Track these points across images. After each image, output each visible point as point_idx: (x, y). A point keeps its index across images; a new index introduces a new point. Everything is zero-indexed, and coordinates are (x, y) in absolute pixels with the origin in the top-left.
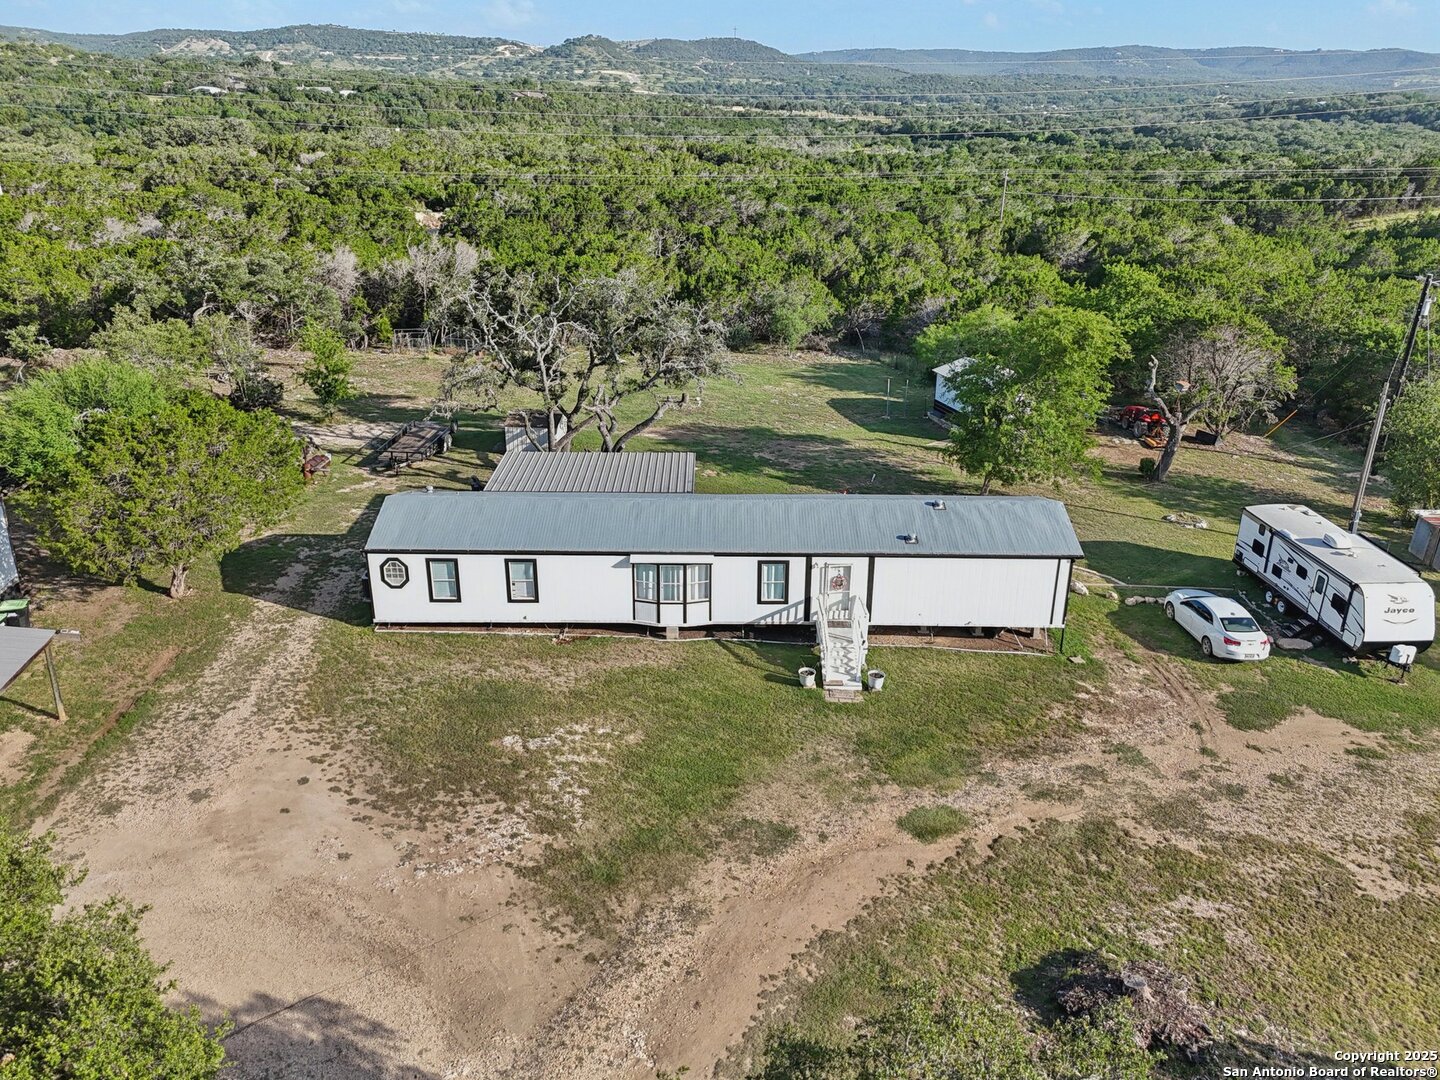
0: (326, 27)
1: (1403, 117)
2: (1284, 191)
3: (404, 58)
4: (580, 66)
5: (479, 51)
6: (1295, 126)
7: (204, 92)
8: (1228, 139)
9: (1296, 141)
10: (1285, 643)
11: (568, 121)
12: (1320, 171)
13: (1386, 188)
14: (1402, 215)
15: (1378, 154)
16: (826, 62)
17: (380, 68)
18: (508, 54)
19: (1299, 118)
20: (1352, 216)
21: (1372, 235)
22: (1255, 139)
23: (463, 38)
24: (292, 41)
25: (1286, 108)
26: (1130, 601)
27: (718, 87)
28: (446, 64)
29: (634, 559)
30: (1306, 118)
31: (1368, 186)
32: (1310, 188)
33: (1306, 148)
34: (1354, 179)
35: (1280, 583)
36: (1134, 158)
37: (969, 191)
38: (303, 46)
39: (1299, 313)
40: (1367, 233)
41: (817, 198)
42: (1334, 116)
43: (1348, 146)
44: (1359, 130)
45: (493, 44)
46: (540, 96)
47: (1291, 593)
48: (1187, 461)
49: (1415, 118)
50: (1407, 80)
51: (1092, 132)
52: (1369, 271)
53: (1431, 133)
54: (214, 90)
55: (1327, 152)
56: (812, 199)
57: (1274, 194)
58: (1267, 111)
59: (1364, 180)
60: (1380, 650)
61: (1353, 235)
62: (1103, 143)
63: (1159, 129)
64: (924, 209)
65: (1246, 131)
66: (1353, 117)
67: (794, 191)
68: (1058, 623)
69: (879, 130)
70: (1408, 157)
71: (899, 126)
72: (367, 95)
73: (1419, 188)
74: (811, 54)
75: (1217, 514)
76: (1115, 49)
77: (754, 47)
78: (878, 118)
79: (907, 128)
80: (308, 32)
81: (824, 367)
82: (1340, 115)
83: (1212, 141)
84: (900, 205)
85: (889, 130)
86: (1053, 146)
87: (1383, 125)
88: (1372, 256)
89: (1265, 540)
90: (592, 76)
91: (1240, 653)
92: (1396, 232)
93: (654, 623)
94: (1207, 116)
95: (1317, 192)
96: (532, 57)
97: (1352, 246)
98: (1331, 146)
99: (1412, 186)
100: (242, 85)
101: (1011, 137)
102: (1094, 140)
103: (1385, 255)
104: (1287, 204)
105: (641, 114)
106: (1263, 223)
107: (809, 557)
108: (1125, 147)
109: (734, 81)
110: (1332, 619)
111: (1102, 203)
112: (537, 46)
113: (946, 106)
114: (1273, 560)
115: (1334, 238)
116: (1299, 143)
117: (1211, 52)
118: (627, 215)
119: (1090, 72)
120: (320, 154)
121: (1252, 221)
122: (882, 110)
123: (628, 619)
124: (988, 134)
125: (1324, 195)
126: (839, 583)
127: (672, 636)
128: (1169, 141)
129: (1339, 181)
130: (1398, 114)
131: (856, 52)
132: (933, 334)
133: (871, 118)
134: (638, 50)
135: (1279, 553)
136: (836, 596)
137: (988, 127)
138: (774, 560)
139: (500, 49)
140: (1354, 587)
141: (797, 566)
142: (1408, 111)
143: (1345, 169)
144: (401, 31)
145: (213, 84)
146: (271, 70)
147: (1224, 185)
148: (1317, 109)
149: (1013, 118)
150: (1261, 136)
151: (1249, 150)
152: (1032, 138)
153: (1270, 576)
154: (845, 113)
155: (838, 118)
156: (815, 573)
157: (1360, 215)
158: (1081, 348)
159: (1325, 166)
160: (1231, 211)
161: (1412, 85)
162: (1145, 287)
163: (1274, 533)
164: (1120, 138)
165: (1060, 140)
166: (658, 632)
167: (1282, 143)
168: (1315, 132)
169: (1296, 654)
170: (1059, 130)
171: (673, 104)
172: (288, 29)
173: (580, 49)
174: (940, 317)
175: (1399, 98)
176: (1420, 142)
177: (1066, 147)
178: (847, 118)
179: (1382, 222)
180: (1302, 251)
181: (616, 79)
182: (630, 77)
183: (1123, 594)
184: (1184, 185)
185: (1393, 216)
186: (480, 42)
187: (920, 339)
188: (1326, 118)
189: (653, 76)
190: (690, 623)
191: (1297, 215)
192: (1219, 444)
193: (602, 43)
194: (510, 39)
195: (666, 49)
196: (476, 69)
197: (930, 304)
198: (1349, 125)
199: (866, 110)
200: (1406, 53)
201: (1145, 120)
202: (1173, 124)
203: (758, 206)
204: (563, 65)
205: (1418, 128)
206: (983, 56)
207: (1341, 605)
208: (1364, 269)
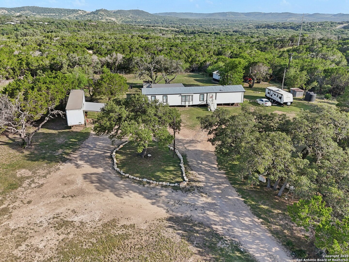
0: (33, 7)
1: (290, 28)
2: (266, 43)
3: (54, 14)
4: (100, 17)
5: (74, 12)
6: (267, 30)
7: (10, 24)
8: (253, 33)
9: (267, 33)
10: (273, 105)
11: (103, 30)
12: (273, 39)
13: (286, 42)
14: (289, 48)
15: (284, 35)
16: (160, 15)
17: (48, 17)
18: (81, 13)
19: (268, 28)
20: (280, 48)
21: (284, 51)
22: (259, 33)
23: (69, 9)
24: (24, 10)
25: (265, 26)
26: (251, 101)
27: (135, 22)
28: (66, 16)
29: (182, 95)
30: (269, 28)
31: (283, 42)
32: (271, 43)
33: (270, 35)
34: (280, 40)
35: (272, 97)
36: (234, 37)
37: (203, 44)
38: (27, 12)
39: (272, 62)
40: (283, 51)
41: (173, 46)
42: (275, 28)
43: (278, 34)
44: (280, 31)
45: (77, 11)
46: (95, 24)
47: (274, 98)
48: (256, 85)
49: (292, 28)
50: (291, 19)
51: (224, 32)
52: (283, 58)
53: (295, 31)
54: (12, 23)
55: (274, 36)
56: (171, 46)
57: (264, 44)
58: (261, 27)
59: (281, 41)
60: (286, 103)
61: (280, 52)
62: (227, 34)
63: (238, 31)
64: (195, 48)
65: (257, 31)
66: (279, 28)
67: (167, 45)
68: (242, 102)
69: (176, 32)
70: (290, 36)
71: (180, 31)
72: (52, 24)
73: (292, 42)
74: (156, 14)
75: (261, 92)
76: (227, 13)
77: (143, 12)
78: (175, 29)
79: (182, 31)
80: (28, 8)
81: (190, 75)
82: (276, 28)
83: (250, 34)
84: (190, 47)
85: (178, 32)
86: (216, 35)
87: (286, 30)
88: (284, 55)
89: (269, 92)
90: (104, 19)
91: (267, 105)
92: (288, 51)
93: (184, 105)
94: (248, 28)
95: (273, 43)
96: (88, 14)
97: (280, 54)
98: (275, 34)
99: (291, 42)
100: (19, 22)
101: (206, 33)
102: (225, 33)
103: (286, 55)
104: (267, 46)
105: (120, 28)
106: (263, 50)
107: (207, 93)
108: (231, 35)
109: (139, 20)
110: (279, 100)
111: (231, 46)
112: (89, 11)
113: (190, 26)
114: (271, 94)
115: (277, 52)
116: (268, 34)
117: (248, 13)
118: (134, 50)
119: (221, 18)
120: (58, 38)
121: (261, 50)
122: (175, 27)
123: (180, 104)
124: (201, 32)
125: (274, 44)
126: (212, 97)
127: (187, 107)
128: (241, 34)
129: (277, 41)
130: (288, 27)
131: (167, 13)
132: (210, 68)
133: (173, 29)
134: (114, 12)
135: (272, 93)
136: (211, 99)
137: (201, 31)
138: (202, 94)
139: (79, 12)
140: (282, 95)
141: (205, 95)
142: (291, 26)
143: (278, 39)
144: (53, 8)
145: (12, 22)
146: (25, 18)
147: (254, 42)
148: (271, 26)
149: (205, 29)
150: (260, 32)
151: (258, 36)
152: (211, 33)
153: (271, 97)
154: (167, 28)
155: (166, 29)
156: (208, 96)
157: (281, 48)
158: (240, 64)
159: (274, 38)
160: (256, 48)
161: (291, 20)
162: (247, 57)
163: (271, 90)
164: (230, 33)
165: (217, 34)
166: (185, 106)
167: (265, 34)
168: (271, 31)
169: (275, 106)
170: (217, 32)
171: (127, 26)
172: (23, 7)
173: (100, 12)
174: (210, 65)
175: (289, 23)
176: (293, 33)
177: (219, 35)
178: (168, 29)
179: (285, 49)
180: (271, 54)
181: (110, 20)
182: (114, 19)
183: (250, 101)
184: (246, 43)
185: (288, 48)
186: (74, 10)
187: (208, 69)
188: (273, 28)
189: (119, 19)
190: (190, 105)
191: (269, 48)
192: (260, 83)
193: (105, 11)
194: (81, 10)
195: (121, 12)
196: (74, 17)
197: (208, 63)
198: (278, 30)
199: (172, 27)
200: (290, 13)
201: (235, 29)
202: (241, 30)
203: (161, 48)
204: (96, 16)
205: (293, 30)
206: (196, 14)
207: (280, 98)
208: (282, 57)
